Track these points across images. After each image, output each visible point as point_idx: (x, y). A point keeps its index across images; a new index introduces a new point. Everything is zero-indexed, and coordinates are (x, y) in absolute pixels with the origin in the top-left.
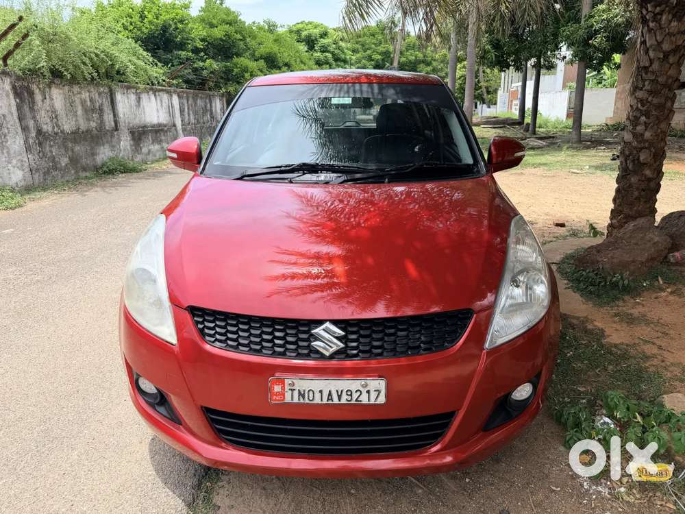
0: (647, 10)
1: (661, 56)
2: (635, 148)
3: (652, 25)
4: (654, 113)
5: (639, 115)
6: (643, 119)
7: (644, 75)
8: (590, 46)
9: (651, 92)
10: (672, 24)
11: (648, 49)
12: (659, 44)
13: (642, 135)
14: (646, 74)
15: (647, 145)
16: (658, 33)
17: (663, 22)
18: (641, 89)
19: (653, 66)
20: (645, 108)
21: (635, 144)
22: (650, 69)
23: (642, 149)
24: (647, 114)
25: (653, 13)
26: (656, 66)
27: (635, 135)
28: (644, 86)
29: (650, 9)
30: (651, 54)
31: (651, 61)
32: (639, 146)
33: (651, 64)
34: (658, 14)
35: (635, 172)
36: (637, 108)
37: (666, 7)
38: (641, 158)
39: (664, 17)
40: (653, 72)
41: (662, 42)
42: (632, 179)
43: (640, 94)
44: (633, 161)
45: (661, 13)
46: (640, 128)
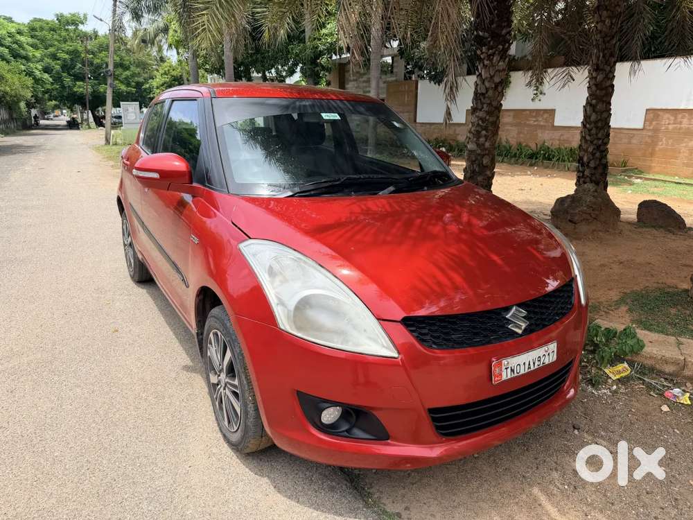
0: (481, 51)
1: (493, 86)
2: (479, 155)
3: (486, 62)
4: (490, 128)
5: (480, 130)
6: (484, 132)
7: (482, 99)
8: (317, 65)
9: (488, 113)
10: (500, 63)
11: (484, 80)
12: (492, 77)
13: (483, 145)
14: (484, 98)
15: (487, 152)
16: (491, 69)
17: (494, 61)
18: (481, 110)
19: (489, 93)
20: (485, 124)
21: (479, 151)
22: (487, 95)
23: (484, 155)
24: (486, 129)
25: (487, 53)
26: (490, 93)
27: (478, 145)
28: (483, 108)
29: (484, 50)
30: (487, 84)
31: (487, 90)
32: (482, 153)
33: (487, 92)
34: (490, 55)
35: (480, 173)
36: (478, 124)
37: (496, 50)
38: (484, 162)
39: (495, 58)
40: (489, 98)
41: (494, 76)
42: (478, 178)
43: (481, 114)
44: (479, 165)
45: (493, 54)
46: (482, 140)
